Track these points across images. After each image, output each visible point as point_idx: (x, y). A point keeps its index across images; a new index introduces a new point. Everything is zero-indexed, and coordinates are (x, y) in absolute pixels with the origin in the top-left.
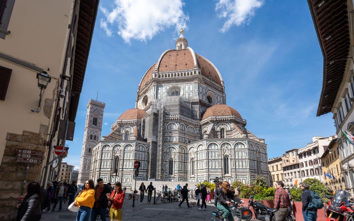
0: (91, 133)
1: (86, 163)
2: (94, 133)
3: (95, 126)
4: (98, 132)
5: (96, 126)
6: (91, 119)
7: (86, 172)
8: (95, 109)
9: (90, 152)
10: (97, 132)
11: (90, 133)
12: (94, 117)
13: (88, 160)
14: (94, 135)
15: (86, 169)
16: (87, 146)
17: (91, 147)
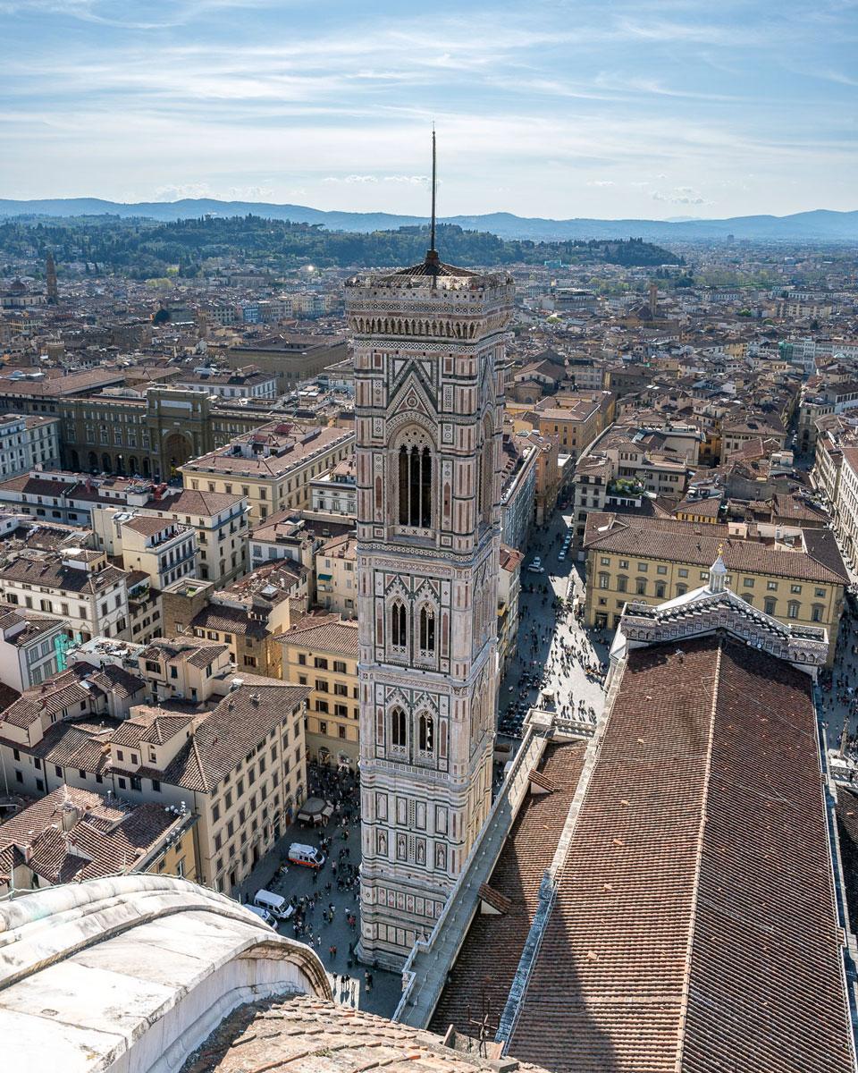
0: (392, 594)
1: (382, 814)
2: (412, 595)
3: (421, 531)
4: (446, 586)
5: (426, 524)
6: (378, 473)
7: (392, 876)
8: (399, 364)
9: (403, 743)
10: (433, 582)
11: (386, 591)
12: (403, 448)
13: (392, 799)
14: (418, 609)
15: (392, 854)
16: (380, 699)
17: (401, 703)
